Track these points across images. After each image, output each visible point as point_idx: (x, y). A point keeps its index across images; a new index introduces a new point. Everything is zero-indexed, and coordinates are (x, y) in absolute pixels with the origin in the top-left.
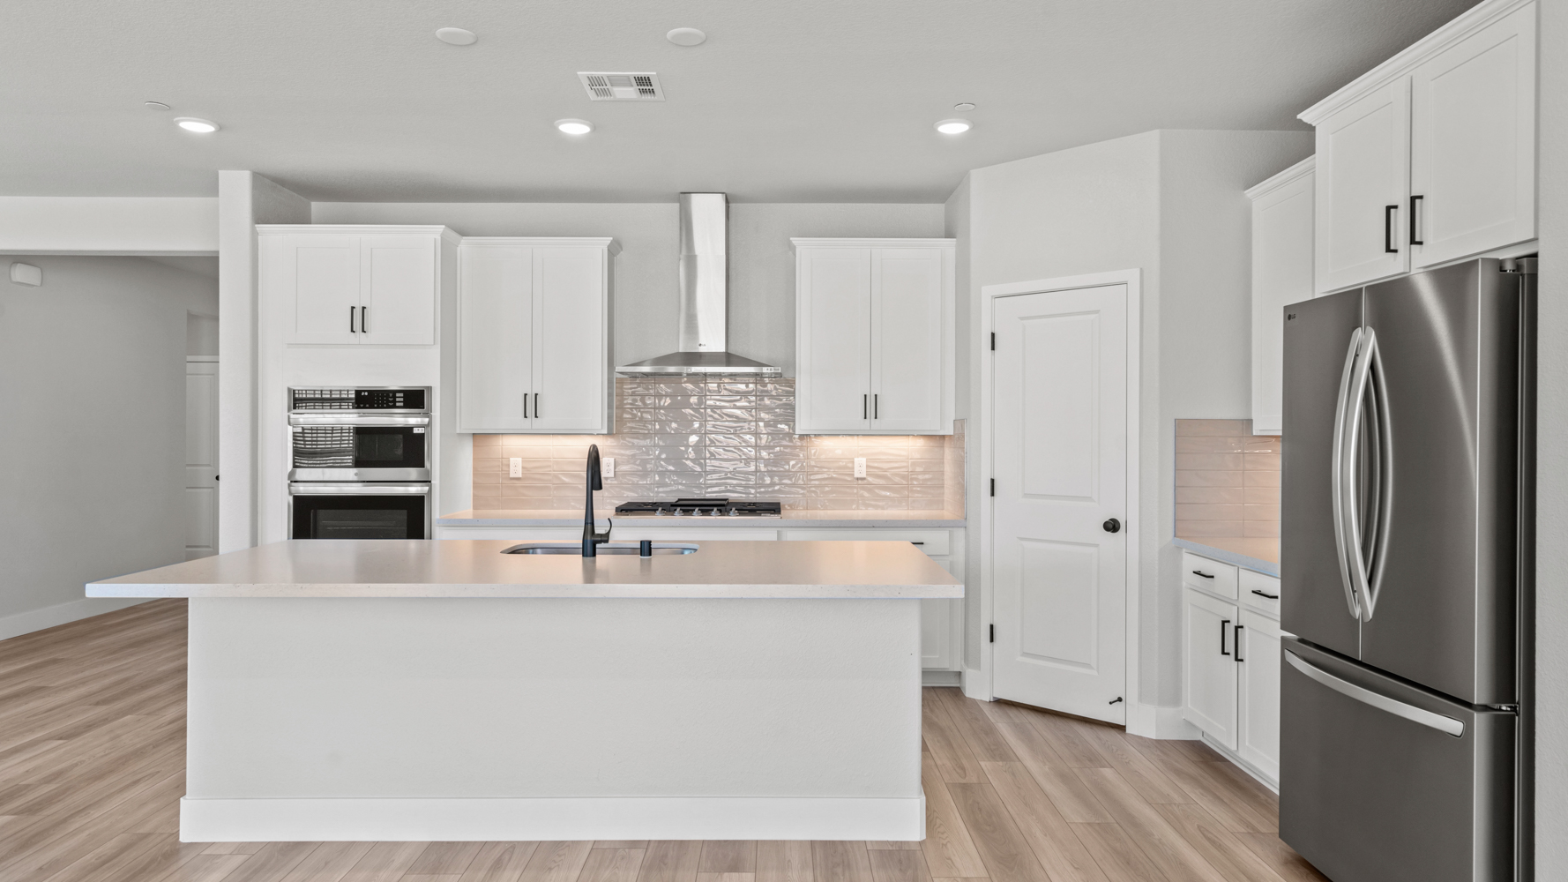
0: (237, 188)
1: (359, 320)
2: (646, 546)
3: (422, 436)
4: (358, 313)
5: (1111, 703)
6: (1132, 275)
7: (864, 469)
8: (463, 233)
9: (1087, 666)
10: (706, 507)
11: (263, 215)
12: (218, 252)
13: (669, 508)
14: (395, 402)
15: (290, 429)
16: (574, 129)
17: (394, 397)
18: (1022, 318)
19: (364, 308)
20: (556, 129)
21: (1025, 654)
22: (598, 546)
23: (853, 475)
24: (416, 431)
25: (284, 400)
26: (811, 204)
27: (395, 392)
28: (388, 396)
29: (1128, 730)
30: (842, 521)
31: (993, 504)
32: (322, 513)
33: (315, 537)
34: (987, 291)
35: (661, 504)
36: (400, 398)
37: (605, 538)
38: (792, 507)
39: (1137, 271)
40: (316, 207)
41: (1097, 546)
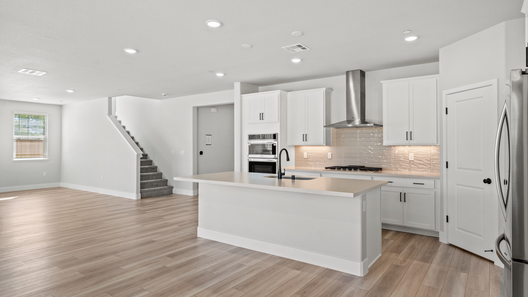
0: (237, 86)
1: (261, 116)
2: (293, 177)
3: (276, 146)
4: (261, 114)
5: (485, 251)
6: (494, 81)
7: (413, 157)
8: (288, 91)
9: (480, 235)
10: (355, 168)
11: (243, 92)
12: (234, 102)
13: (344, 168)
15: (248, 145)
16: (296, 61)
18: (456, 102)
19: (263, 113)
20: (291, 61)
21: (459, 228)
22: (282, 176)
23: (409, 159)
24: (274, 145)
25: (247, 137)
26: (393, 68)
28: (268, 136)
29: (495, 264)
30: (406, 175)
31: (447, 171)
32: (256, 166)
33: (254, 172)
34: (445, 92)
35: (342, 167)
37: (284, 174)
38: (387, 169)
39: (496, 80)
40: (260, 88)
41: (483, 189)
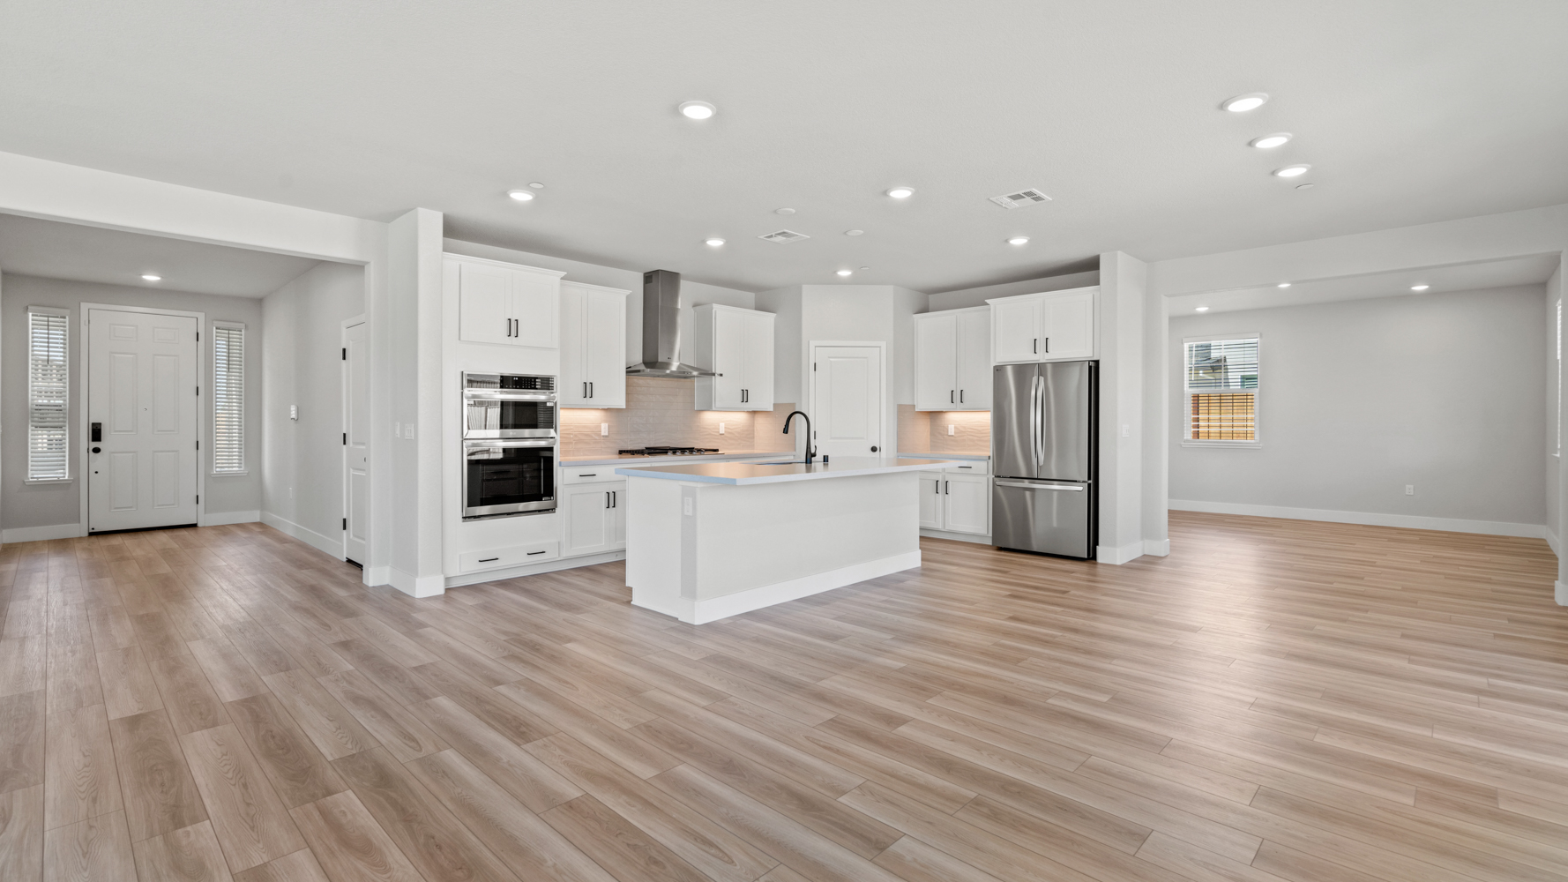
0: (430, 224)
1: (513, 328)
2: (825, 457)
3: (552, 407)
4: (513, 323)
7: (724, 429)
14: (535, 385)
17: (535, 382)
19: (517, 320)
23: (719, 432)
24: (548, 404)
25: (458, 381)
27: (536, 378)
28: (531, 381)
36: (538, 383)
39: (885, 343)
